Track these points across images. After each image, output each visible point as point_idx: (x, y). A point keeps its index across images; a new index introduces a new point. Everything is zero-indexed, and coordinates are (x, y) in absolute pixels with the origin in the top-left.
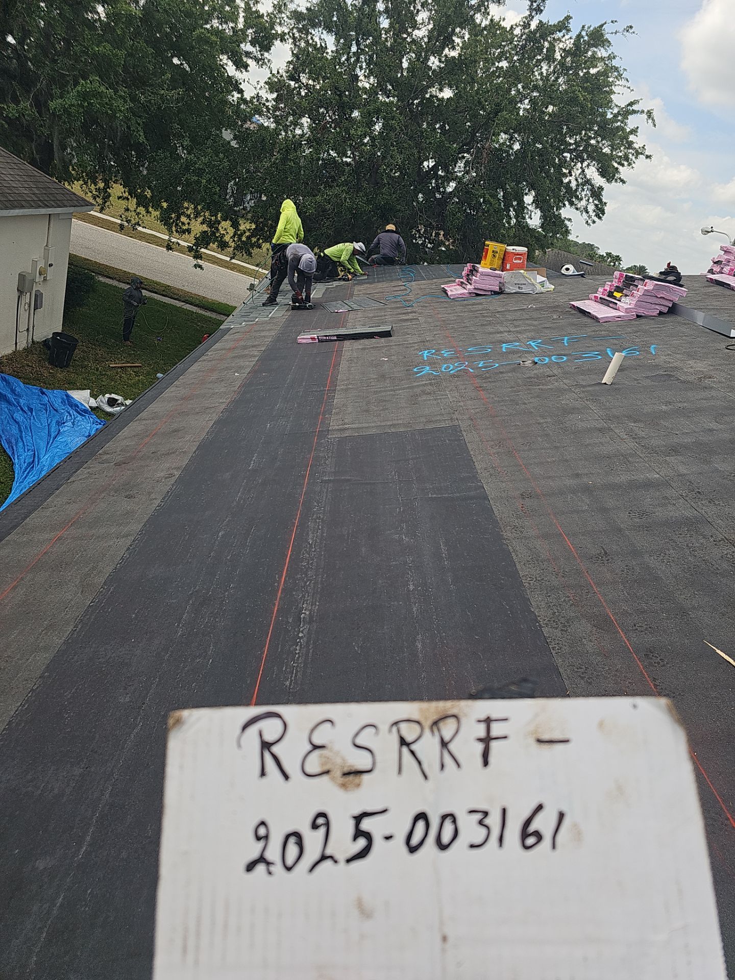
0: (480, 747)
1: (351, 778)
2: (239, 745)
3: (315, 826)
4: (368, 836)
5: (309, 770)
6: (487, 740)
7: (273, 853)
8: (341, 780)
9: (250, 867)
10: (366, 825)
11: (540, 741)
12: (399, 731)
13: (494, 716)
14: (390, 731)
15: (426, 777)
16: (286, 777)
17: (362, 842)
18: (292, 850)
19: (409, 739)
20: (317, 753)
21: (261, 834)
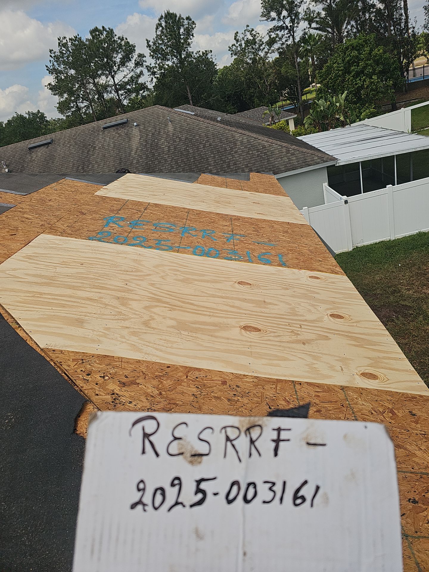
0: (273, 445)
1: (196, 458)
2: (130, 435)
3: (173, 485)
4: (204, 492)
5: (171, 451)
6: (277, 441)
7: (148, 499)
8: (190, 459)
9: (133, 506)
10: (203, 486)
11: (308, 444)
12: (226, 432)
13: (282, 427)
14: (221, 432)
15: (240, 461)
16: (157, 455)
17: (200, 496)
18: (159, 498)
19: (232, 437)
20: (176, 442)
21: (141, 487)
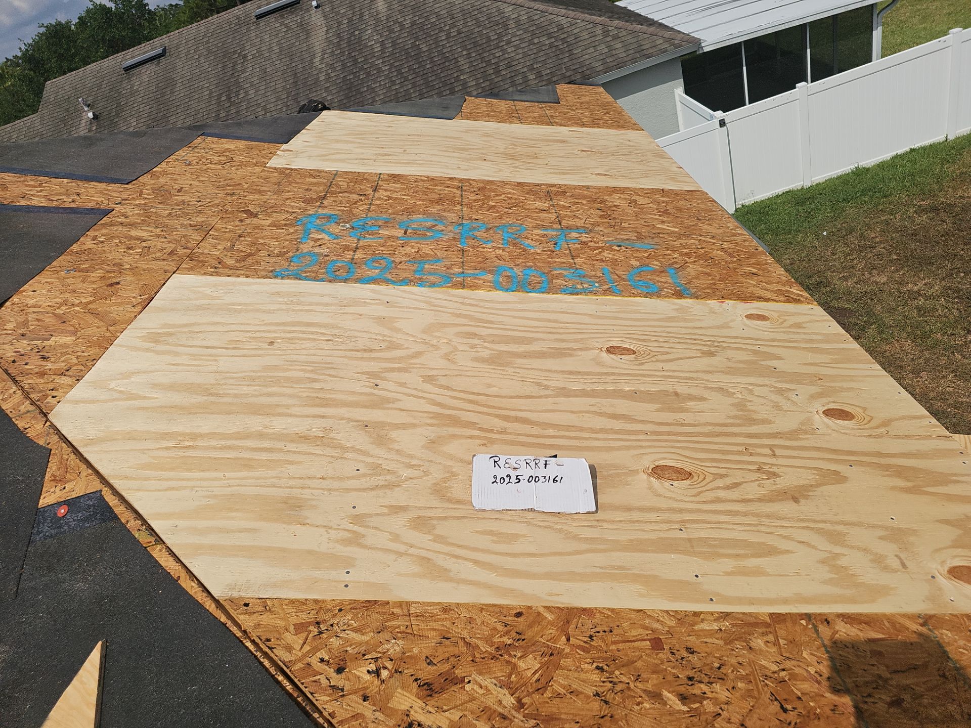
0: (544, 465)
1: (515, 469)
3: (507, 477)
4: (520, 480)
5: (505, 467)
7: (498, 480)
8: (513, 469)
9: (493, 483)
10: (518, 477)
11: (557, 465)
12: (526, 461)
13: (547, 460)
14: (524, 461)
15: (532, 470)
16: (500, 468)
17: (518, 480)
18: (502, 481)
19: (528, 463)
20: (507, 464)
21: (495, 477)
